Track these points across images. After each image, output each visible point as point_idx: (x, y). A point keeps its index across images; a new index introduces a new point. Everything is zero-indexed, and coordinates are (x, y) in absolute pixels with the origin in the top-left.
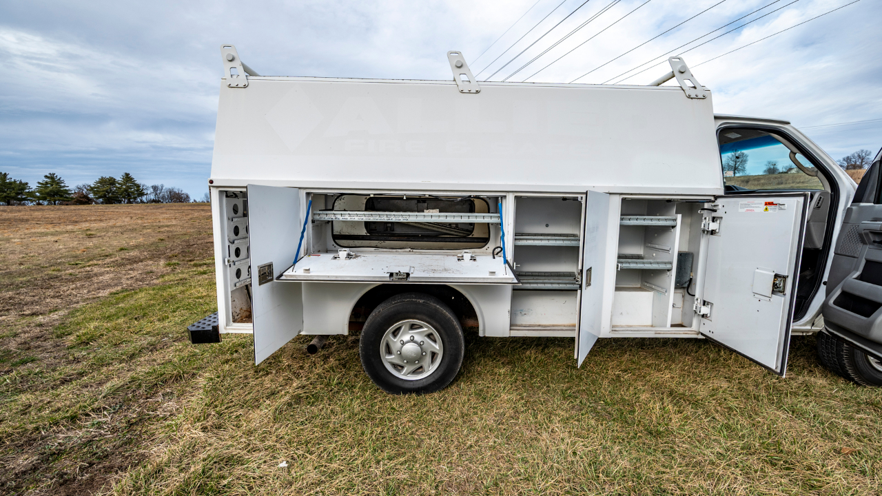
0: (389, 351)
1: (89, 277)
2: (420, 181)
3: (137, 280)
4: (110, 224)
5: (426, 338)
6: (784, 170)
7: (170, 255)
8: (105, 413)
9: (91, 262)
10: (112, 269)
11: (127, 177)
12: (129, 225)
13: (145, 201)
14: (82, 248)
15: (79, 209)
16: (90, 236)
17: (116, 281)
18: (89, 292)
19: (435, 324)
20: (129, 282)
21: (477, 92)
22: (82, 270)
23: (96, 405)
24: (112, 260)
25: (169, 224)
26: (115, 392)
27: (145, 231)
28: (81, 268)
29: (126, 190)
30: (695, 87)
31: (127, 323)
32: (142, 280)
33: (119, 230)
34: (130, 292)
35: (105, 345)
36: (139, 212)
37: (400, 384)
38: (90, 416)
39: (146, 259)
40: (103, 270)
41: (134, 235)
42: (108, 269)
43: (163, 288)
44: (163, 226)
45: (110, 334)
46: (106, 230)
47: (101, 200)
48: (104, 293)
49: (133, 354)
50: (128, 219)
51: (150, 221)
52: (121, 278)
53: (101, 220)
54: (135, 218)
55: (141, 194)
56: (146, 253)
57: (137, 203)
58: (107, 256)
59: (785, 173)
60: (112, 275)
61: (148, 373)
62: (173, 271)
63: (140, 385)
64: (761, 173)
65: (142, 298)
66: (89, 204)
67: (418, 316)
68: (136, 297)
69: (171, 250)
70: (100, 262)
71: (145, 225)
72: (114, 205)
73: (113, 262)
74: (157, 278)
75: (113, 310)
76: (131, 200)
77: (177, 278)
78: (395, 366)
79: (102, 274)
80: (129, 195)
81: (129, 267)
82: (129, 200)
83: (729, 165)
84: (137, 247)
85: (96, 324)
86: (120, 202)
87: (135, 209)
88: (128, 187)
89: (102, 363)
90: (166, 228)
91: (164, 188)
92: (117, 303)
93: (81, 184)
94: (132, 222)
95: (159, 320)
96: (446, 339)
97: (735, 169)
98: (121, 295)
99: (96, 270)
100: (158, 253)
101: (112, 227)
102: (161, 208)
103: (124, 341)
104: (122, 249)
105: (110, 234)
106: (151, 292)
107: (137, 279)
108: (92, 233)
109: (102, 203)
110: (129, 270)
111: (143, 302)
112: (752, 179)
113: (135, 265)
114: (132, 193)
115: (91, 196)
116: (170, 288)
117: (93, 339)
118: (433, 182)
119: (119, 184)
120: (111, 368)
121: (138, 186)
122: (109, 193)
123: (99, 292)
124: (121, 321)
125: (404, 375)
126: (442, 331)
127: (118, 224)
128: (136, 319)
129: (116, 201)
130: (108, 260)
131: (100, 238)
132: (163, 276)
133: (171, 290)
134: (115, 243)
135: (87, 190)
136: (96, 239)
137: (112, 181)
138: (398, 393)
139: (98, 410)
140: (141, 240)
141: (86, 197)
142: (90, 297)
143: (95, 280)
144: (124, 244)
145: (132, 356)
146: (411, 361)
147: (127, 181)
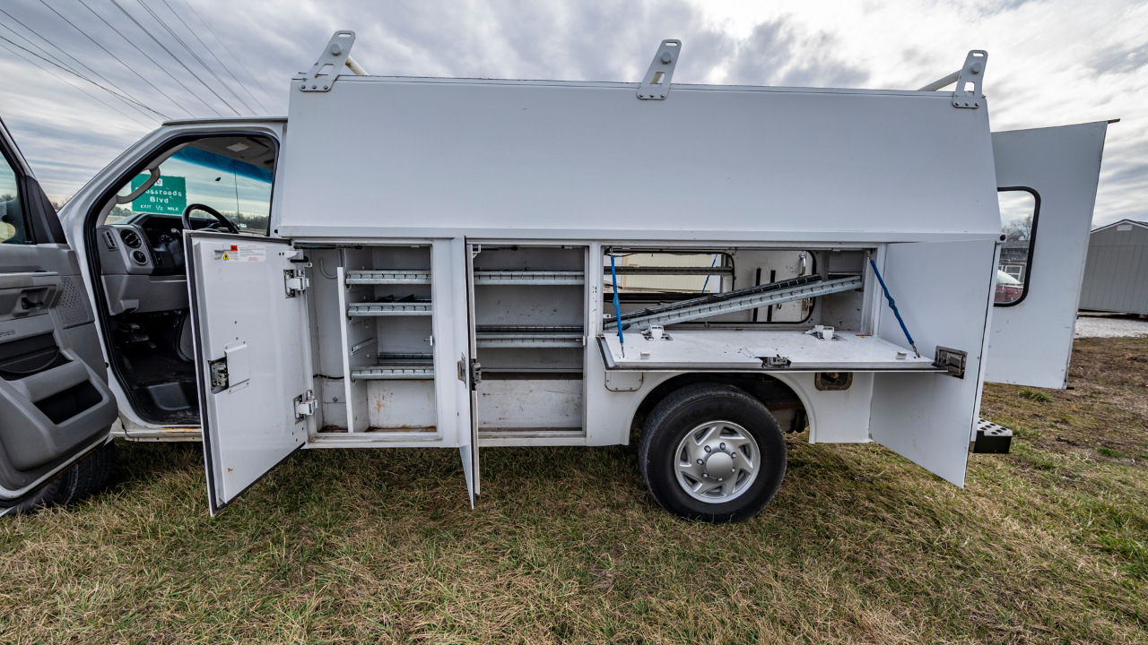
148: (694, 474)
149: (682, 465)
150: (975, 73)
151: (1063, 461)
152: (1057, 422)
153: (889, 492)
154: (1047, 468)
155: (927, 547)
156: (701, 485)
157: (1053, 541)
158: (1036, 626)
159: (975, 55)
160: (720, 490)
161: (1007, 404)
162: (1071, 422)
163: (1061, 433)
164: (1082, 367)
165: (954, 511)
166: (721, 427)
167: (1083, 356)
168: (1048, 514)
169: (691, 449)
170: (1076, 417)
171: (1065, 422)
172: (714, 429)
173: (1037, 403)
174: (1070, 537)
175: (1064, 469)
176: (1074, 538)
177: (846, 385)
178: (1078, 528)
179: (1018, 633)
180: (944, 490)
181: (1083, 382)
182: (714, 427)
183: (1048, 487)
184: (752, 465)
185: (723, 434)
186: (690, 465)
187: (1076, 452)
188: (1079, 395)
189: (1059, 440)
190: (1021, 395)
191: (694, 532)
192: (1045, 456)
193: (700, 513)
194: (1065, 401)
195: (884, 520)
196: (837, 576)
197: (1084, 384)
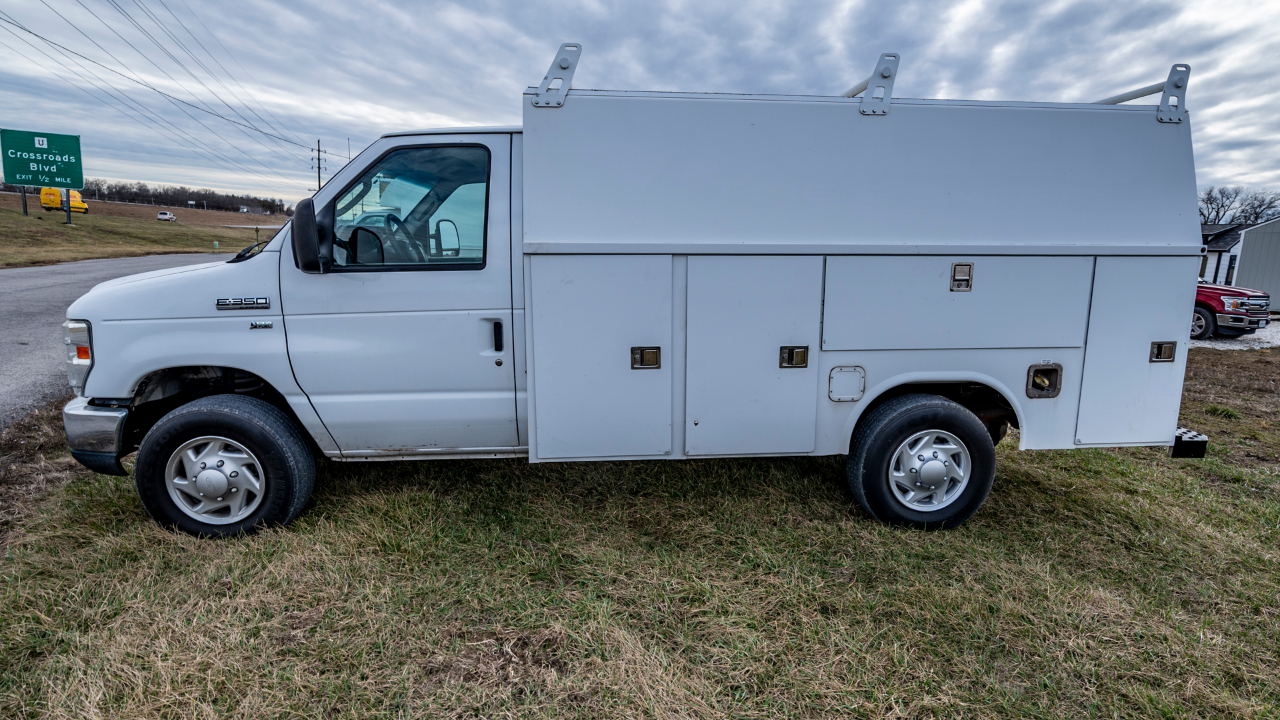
148: (906, 483)
149: (896, 474)
150: (1178, 87)
151: (1253, 475)
152: (1245, 438)
153: (1085, 503)
154: (1237, 480)
155: (1129, 546)
156: (912, 494)
157: (1243, 540)
158: (1231, 599)
159: (1179, 69)
160: (929, 499)
161: (1192, 421)
162: (1261, 438)
163: (1251, 449)
164: (1274, 381)
165: (1150, 517)
166: (935, 436)
167: (1274, 369)
168: (1238, 520)
169: (905, 458)
170: (1266, 433)
171: (1254, 438)
172: (926, 438)
173: (1224, 420)
174: (1259, 538)
175: (1254, 482)
176: (1263, 539)
177: (1055, 393)
178: (1267, 530)
179: (1217, 604)
180: (1137, 501)
181: (1273, 397)
182: (927, 436)
183: (1238, 498)
184: (963, 473)
185: (935, 443)
186: (903, 474)
187: (1266, 467)
188: (1268, 411)
189: (1248, 455)
190: (1207, 412)
191: (911, 537)
192: (1233, 470)
193: (912, 521)
194: (1255, 418)
195: (1085, 526)
196: (1053, 567)
197: (1274, 400)
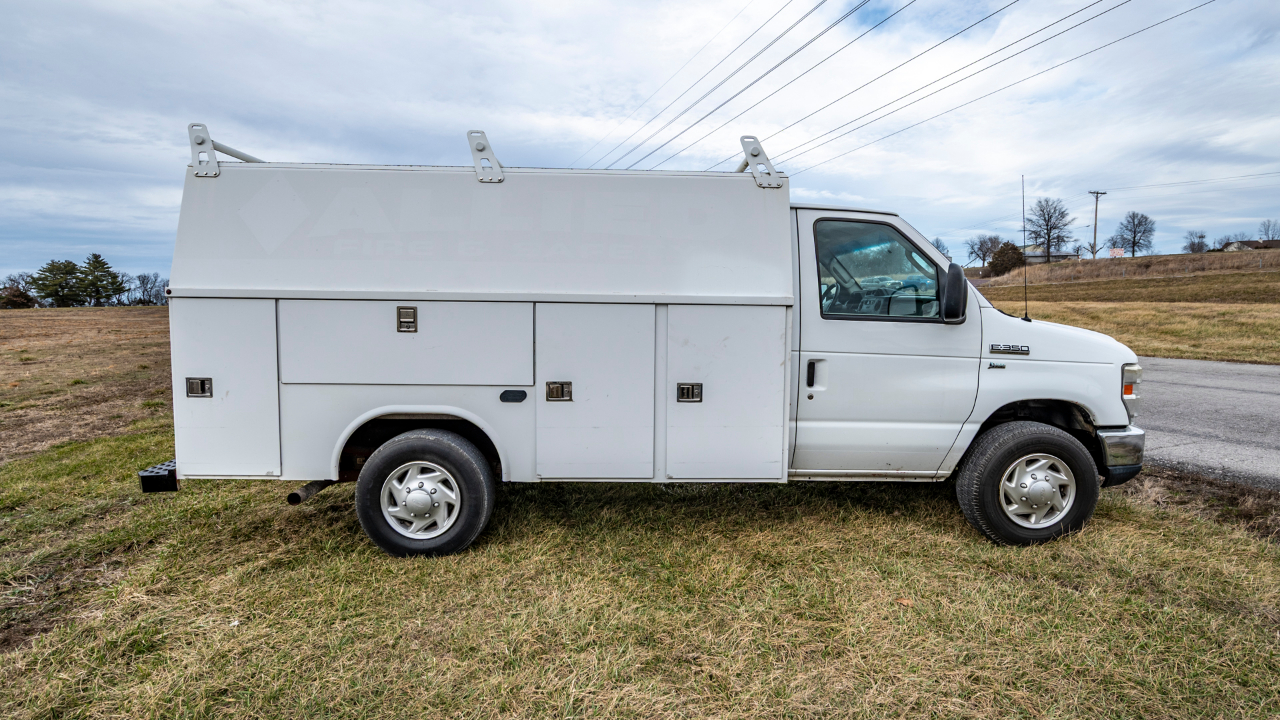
0: (393, 502)
1: (20, 424)
2: (424, 290)
3: (94, 428)
4: (62, 342)
5: (439, 485)
6: (1218, 246)
7: (153, 390)
8: (30, 581)
9: (26, 403)
10: (58, 413)
11: (97, 262)
12: (95, 343)
13: (126, 302)
14: (12, 381)
15: (10, 317)
16: (26, 362)
17: (61, 430)
18: (19, 445)
19: (449, 466)
20: (81, 431)
21: (500, 181)
22: (11, 414)
23: (18, 573)
24: (58, 399)
25: (161, 341)
26: (45, 559)
27: (119, 354)
28: (8, 411)
29: (93, 284)
30: (769, 174)
31: (70, 484)
32: (103, 428)
33: (75, 351)
34: (81, 444)
35: (38, 510)
36: (113, 320)
37: (406, 543)
38: (10, 585)
39: (114, 396)
40: (44, 413)
41: (101, 359)
42: (52, 413)
43: (132, 438)
44: (151, 345)
45: (46, 497)
46: (54, 351)
47: (50, 300)
48: (39, 447)
49: (74, 520)
50: (93, 333)
51: (129, 336)
52: (70, 426)
53: (47, 336)
54: (105, 331)
55: (119, 289)
56: (114, 389)
57: (112, 305)
58: (52, 393)
59: (1219, 250)
60: (56, 422)
61: (91, 541)
62: (152, 414)
63: (78, 553)
64: (1179, 251)
65: (98, 451)
66: (29, 307)
67: (428, 456)
68: (88, 450)
69: (157, 384)
70: (39, 403)
71: (120, 342)
72: (71, 308)
73: (60, 401)
74: (126, 425)
75: (52, 467)
76: (102, 300)
77: (156, 425)
78: (403, 522)
79: (40, 420)
80: (98, 292)
81: (85, 409)
82: (98, 299)
83: (1123, 239)
84: (101, 378)
85: (27, 484)
86: (82, 303)
87: (106, 316)
88: (96, 277)
89: (31, 529)
90: (155, 348)
91: (159, 280)
92: (59, 459)
93: (15, 272)
94: (101, 337)
95: (117, 480)
96: (463, 486)
97: (1134, 244)
98: (66, 449)
99: (32, 413)
100: (134, 389)
101: (65, 347)
102: (152, 313)
103: (64, 505)
104: (77, 383)
105: (61, 358)
106: (112, 444)
107: (94, 426)
108: (31, 356)
109: (51, 305)
110: (85, 413)
111: (98, 457)
112: (1154, 261)
113: (95, 407)
114: (103, 287)
115: (33, 293)
116: (143, 438)
117: (20, 503)
118: (440, 290)
119: (82, 273)
120: (41, 535)
121: (114, 276)
122: (63, 288)
123: (35, 445)
124: (62, 480)
125: (415, 533)
126: (458, 476)
127: (75, 342)
128: (84, 478)
129: (76, 301)
130: (53, 399)
131: (43, 365)
132: (134, 422)
133: (143, 441)
134: (67, 373)
135: (26, 283)
136: (37, 366)
137: (69, 268)
138: (404, 556)
139: (21, 580)
140: (110, 368)
141: (24, 295)
142: (21, 451)
143: (30, 427)
144: (81, 374)
145: (73, 522)
146: (420, 514)
147: (95, 268)
